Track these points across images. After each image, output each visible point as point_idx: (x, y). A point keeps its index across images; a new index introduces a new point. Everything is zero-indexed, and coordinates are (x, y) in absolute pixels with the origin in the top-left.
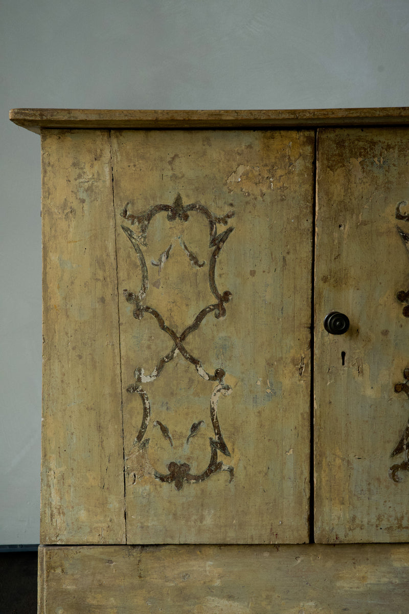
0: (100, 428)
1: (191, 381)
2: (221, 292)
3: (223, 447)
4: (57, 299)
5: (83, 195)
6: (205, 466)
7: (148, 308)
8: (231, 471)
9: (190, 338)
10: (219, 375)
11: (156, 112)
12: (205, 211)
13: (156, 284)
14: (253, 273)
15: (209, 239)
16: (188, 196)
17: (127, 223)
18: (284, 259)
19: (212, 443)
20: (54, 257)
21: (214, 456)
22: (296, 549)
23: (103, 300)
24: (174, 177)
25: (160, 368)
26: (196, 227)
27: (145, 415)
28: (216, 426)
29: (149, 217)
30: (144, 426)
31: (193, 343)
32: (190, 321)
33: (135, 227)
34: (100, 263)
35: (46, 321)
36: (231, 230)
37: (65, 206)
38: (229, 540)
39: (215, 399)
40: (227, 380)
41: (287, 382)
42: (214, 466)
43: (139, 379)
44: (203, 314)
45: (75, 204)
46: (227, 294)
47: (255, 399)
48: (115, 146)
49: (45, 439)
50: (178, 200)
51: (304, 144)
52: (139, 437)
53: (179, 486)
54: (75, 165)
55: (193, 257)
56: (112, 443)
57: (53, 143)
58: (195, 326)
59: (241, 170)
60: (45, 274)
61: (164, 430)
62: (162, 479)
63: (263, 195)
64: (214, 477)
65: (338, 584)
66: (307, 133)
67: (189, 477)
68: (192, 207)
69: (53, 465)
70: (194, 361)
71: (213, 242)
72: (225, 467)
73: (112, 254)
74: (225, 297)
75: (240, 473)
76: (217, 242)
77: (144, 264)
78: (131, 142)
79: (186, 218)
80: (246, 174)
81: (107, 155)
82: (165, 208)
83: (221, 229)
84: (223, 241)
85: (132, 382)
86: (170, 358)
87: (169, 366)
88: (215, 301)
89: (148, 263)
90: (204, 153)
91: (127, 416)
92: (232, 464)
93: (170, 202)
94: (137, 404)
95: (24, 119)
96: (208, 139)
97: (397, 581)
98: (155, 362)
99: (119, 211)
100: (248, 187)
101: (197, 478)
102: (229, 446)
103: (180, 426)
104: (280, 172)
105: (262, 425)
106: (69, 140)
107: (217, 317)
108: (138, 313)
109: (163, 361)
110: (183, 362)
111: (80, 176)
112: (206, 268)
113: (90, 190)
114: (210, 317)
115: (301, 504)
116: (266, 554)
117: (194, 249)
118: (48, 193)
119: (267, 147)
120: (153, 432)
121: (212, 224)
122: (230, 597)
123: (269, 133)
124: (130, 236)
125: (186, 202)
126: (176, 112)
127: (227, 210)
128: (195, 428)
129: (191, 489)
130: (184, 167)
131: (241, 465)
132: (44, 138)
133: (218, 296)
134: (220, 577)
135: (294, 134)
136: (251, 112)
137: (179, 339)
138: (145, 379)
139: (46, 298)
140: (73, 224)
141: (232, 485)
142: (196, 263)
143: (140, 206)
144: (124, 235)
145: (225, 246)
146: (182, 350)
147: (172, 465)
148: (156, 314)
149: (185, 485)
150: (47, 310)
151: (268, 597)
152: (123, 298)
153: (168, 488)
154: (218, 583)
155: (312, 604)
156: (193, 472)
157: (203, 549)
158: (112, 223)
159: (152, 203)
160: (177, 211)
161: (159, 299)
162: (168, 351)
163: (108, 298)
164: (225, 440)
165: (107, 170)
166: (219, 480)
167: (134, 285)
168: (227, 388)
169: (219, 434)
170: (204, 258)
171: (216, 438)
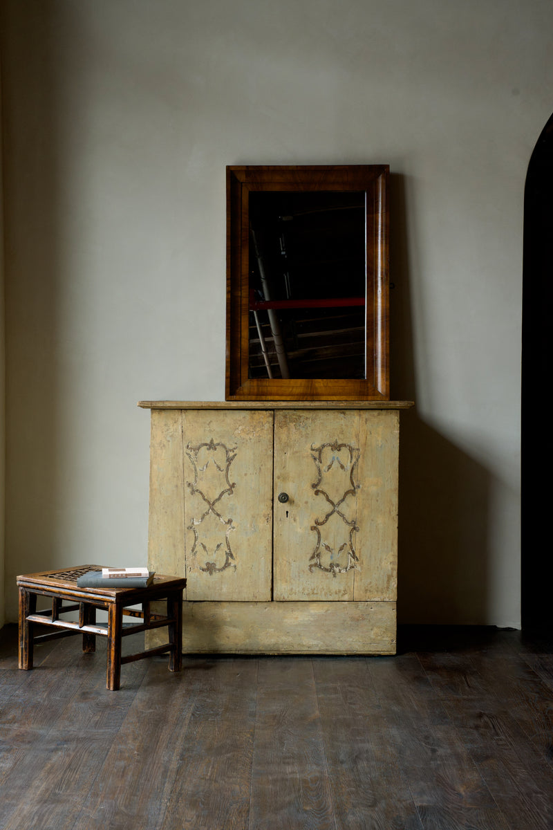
0: (174, 546)
1: (217, 524)
2: (231, 483)
3: (232, 556)
4: (156, 486)
5: (169, 439)
6: (223, 565)
7: (197, 490)
8: (235, 566)
9: (216, 504)
10: (230, 521)
11: (201, 402)
12: (224, 446)
13: (201, 479)
14: (246, 475)
15: (226, 459)
16: (216, 439)
17: (189, 451)
18: (260, 469)
19: (226, 553)
20: (155, 467)
21: (227, 559)
22: (265, 604)
23: (177, 486)
24: (210, 431)
25: (202, 518)
26: (219, 455)
27: (196, 540)
28: (228, 546)
29: (199, 449)
30: (195, 545)
31: (218, 506)
32: (217, 497)
33: (192, 453)
34: (176, 469)
35: (151, 496)
36: (236, 455)
37: (160, 443)
38: (234, 600)
39: (228, 533)
40: (233, 524)
41: (261, 525)
42: (227, 565)
43: (193, 523)
44: (223, 493)
45: (165, 443)
46: (234, 484)
47: (246, 533)
48: (184, 417)
49: (149, 551)
50: (212, 441)
51: (269, 416)
52: (193, 551)
53: (211, 574)
54: (165, 425)
55: (218, 467)
56: (180, 553)
57: (156, 415)
58: (219, 499)
59: (240, 428)
60: (151, 474)
61: (204, 547)
62: (203, 570)
63: (250, 439)
64: (227, 569)
65: (285, 620)
66: (270, 412)
67: (215, 569)
68: (218, 444)
69: (153, 562)
70: (218, 515)
71: (227, 460)
72: (232, 565)
73: (182, 465)
74: (233, 485)
75: (239, 568)
76: (229, 460)
77: (196, 470)
78: (191, 414)
79: (215, 449)
80: (243, 430)
81: (180, 421)
82: (206, 445)
83: (231, 454)
84: (232, 460)
85: (190, 524)
86: (207, 513)
87: (207, 517)
88: (228, 487)
89: (198, 470)
90: (224, 421)
91: (187, 540)
92: (236, 563)
93: (208, 442)
94: (192, 535)
95: (144, 405)
96: (226, 414)
97: (312, 619)
98: (200, 516)
99: (185, 446)
100: (243, 435)
101: (219, 570)
102: (234, 555)
103: (211, 545)
104: (258, 429)
105: (249, 545)
106: (164, 414)
107: (229, 495)
108: (193, 492)
109: (204, 515)
110: (213, 515)
111: (168, 430)
112: (224, 472)
113: (172, 436)
114: (226, 494)
115: (267, 582)
116: (251, 606)
117: (219, 464)
118: (153, 437)
119: (252, 418)
120: (199, 548)
121: (227, 451)
122: (234, 627)
123: (253, 412)
124: (190, 457)
125: (215, 442)
126: (211, 402)
127: (234, 446)
128: (218, 546)
129: (216, 575)
130: (214, 426)
131: (240, 564)
132: (152, 413)
133: (229, 485)
135: (264, 412)
137: (212, 505)
138: (196, 523)
139: (151, 485)
140: (164, 451)
141: (235, 574)
142: (220, 469)
143: (195, 444)
144: (187, 456)
145: (233, 462)
146: (213, 509)
147: (208, 564)
148: (201, 493)
149: (214, 573)
150: (151, 490)
152: (186, 485)
153: (206, 574)
155: (273, 630)
156: (217, 567)
157: (222, 603)
158: (182, 451)
159: (200, 442)
160: (211, 446)
161: (202, 486)
162: (207, 510)
163: (179, 485)
164: (233, 552)
165: (180, 427)
166: (229, 571)
167: (191, 479)
168: (234, 528)
169: (229, 549)
170: (223, 467)
171: (228, 551)
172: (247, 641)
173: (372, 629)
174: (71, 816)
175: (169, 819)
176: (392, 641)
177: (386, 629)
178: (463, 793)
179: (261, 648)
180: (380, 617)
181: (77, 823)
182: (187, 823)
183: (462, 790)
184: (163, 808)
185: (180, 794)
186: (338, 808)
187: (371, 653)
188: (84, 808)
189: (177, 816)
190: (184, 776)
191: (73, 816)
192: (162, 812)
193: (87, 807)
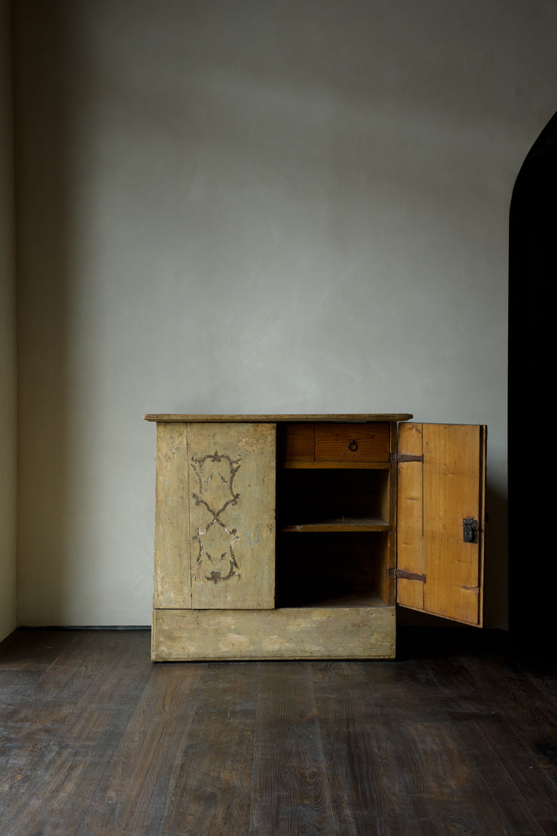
0: (180, 556)
1: (221, 534)
2: (235, 494)
3: (236, 565)
4: (162, 497)
5: (174, 451)
6: (227, 574)
7: (202, 501)
8: (239, 575)
9: (221, 514)
10: (234, 531)
11: (207, 415)
12: (228, 458)
13: (206, 490)
14: (249, 486)
15: (230, 470)
16: (220, 451)
17: (194, 463)
18: (263, 479)
19: (231, 563)
20: (161, 478)
21: (232, 568)
22: (269, 611)
23: (182, 497)
24: (215, 443)
25: (207, 528)
26: (224, 467)
27: (201, 550)
28: (233, 555)
29: (203, 461)
30: (200, 555)
31: (222, 517)
32: (221, 507)
33: (197, 465)
34: (181, 481)
35: (157, 507)
36: (239, 466)
37: (166, 456)
38: (238, 608)
39: (232, 543)
40: (237, 534)
41: (265, 535)
42: (232, 573)
43: (198, 533)
44: (227, 504)
45: (171, 455)
46: (238, 495)
47: (250, 543)
48: (189, 430)
49: (156, 561)
50: (216, 453)
51: (272, 429)
52: (198, 560)
53: (216, 582)
54: (171, 438)
55: (222, 478)
56: (185, 563)
57: (162, 428)
58: (224, 509)
59: (244, 440)
60: (157, 485)
61: (209, 557)
62: (208, 579)
63: (254, 451)
64: (231, 578)
65: (288, 627)
66: (273, 425)
67: (220, 578)
68: (222, 456)
69: (159, 572)
70: (223, 525)
71: (232, 472)
72: (237, 574)
73: (187, 477)
74: (237, 496)
75: (243, 577)
76: (233, 472)
77: (201, 481)
78: (196, 428)
79: (220, 461)
80: (246, 442)
81: (185, 433)
82: (211, 456)
83: (235, 466)
84: (236, 471)
85: (195, 534)
86: (212, 524)
87: (212, 527)
88: (232, 498)
89: (203, 481)
90: (228, 433)
91: (192, 550)
92: (240, 572)
93: (213, 454)
94: (197, 544)
95: (150, 418)
96: (229, 426)
97: (314, 626)
98: (205, 526)
99: (190, 458)
100: (247, 448)
101: (224, 579)
102: (238, 564)
103: (216, 555)
104: (261, 441)
105: (253, 555)
106: (169, 427)
107: (233, 505)
108: (198, 503)
109: (209, 525)
110: (218, 526)
111: (173, 443)
112: (228, 483)
113: (177, 449)
114: (230, 505)
115: (271, 590)
116: (255, 614)
117: (223, 475)
118: (159, 450)
119: (256, 430)
120: (204, 557)
121: (231, 463)
122: (239, 634)
123: (256, 424)
124: (195, 469)
125: (220, 454)
126: (215, 415)
127: (238, 457)
128: (223, 555)
129: (221, 584)
130: (219, 438)
131: (244, 573)
132: (158, 426)
133: (234, 496)
134: (234, 624)
135: (267, 425)
136: (248, 416)
137: (216, 515)
138: (201, 533)
139: (157, 497)
140: (169, 463)
141: (240, 582)
142: (224, 481)
143: (199, 456)
144: (192, 468)
145: (237, 474)
146: (218, 520)
147: (213, 573)
148: (206, 504)
149: (219, 582)
150: (157, 502)
151: (256, 634)
152: (191, 497)
153: (210, 583)
154: (233, 627)
155: (276, 637)
156: (222, 576)
157: (227, 611)
158: (187, 463)
159: (205, 454)
160: (216, 458)
161: (207, 497)
162: (211, 521)
163: (185, 496)
164: (237, 561)
165: (185, 440)
166: (234, 579)
167: (196, 491)
168: (238, 538)
169: (234, 558)
170: (228, 479)
171: (232, 560)
172: (252, 648)
173: (372, 635)
174: (80, 810)
175: (174, 813)
176: (392, 646)
177: (386, 635)
178: (454, 787)
179: (265, 655)
180: (380, 622)
181: (86, 817)
182: (191, 817)
183: (452, 784)
184: (168, 802)
185: (184, 789)
186: (335, 801)
187: (371, 657)
188: (93, 803)
189: (182, 810)
190: (188, 772)
191: (82, 811)
192: (167, 806)
193: (95, 802)
